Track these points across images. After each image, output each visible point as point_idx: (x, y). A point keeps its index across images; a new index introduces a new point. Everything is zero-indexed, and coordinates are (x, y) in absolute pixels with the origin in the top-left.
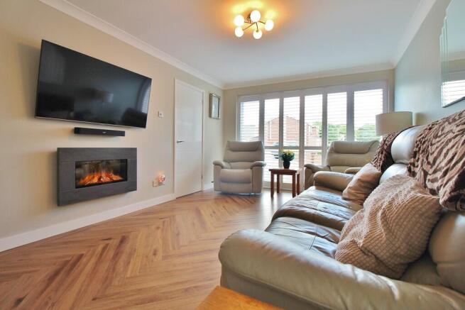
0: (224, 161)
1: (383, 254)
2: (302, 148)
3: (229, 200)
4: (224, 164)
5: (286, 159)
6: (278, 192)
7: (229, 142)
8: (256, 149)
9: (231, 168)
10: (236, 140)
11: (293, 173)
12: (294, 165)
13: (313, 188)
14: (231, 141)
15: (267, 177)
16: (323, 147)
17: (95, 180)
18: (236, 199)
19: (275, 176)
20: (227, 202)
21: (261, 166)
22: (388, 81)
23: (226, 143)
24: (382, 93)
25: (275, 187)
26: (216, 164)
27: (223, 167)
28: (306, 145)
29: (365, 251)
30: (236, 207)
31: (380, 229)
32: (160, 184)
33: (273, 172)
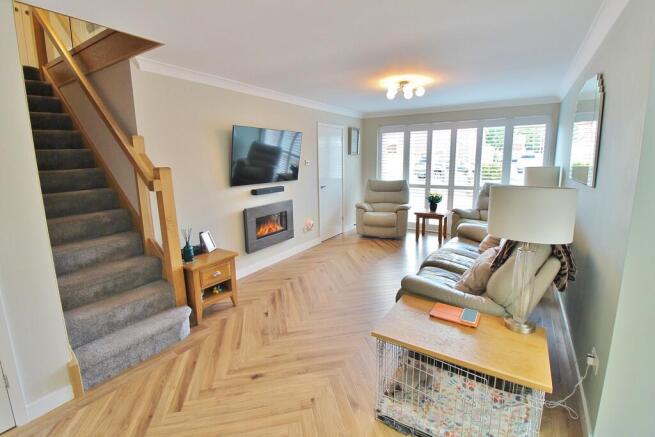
0: (366, 202)
1: (472, 286)
2: (451, 187)
3: (373, 243)
4: (366, 206)
5: (433, 202)
6: (423, 235)
7: (369, 181)
8: (400, 189)
9: (374, 211)
10: (377, 178)
11: (440, 217)
12: (441, 209)
13: (456, 239)
14: (373, 179)
15: (412, 219)
16: (475, 188)
17: (266, 232)
18: (380, 242)
19: (421, 220)
20: (372, 246)
21: (406, 209)
22: (553, 114)
23: (366, 181)
24: (544, 129)
25: (421, 229)
26: (359, 207)
27: (366, 211)
28: (456, 184)
29: (466, 285)
30: (382, 252)
31: (472, 276)
32: (309, 230)
33: (419, 215)
